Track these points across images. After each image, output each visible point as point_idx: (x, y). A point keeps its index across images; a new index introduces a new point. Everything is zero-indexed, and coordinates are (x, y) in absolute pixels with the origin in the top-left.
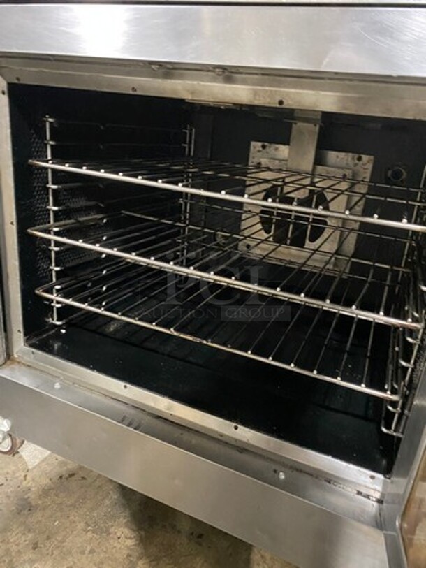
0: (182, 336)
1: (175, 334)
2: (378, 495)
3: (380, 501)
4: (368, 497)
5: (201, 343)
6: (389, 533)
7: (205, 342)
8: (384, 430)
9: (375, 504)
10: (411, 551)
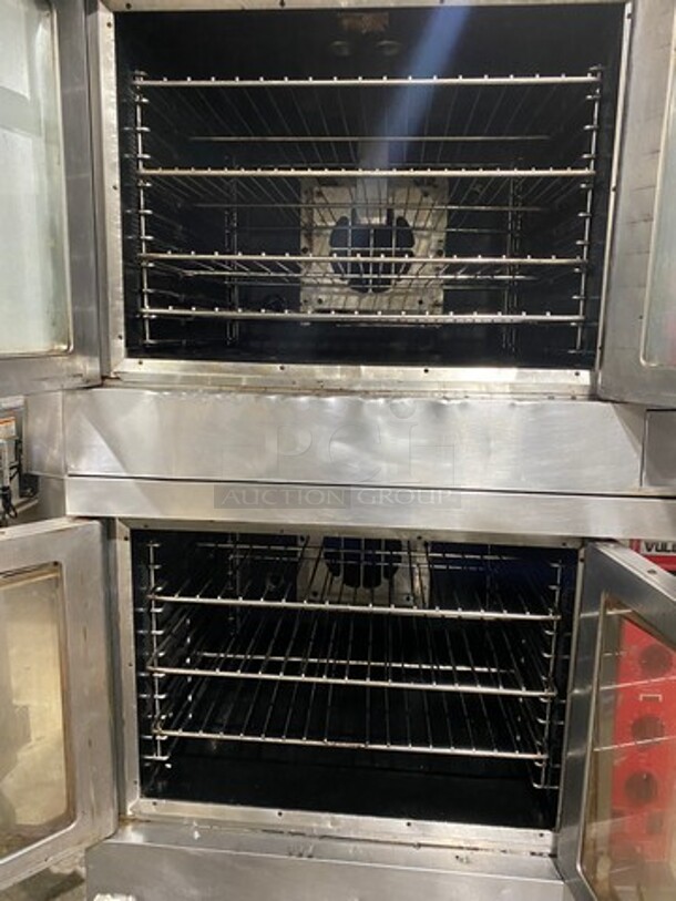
0: (338, 744)
1: (330, 744)
2: (549, 851)
3: (553, 856)
4: (541, 854)
5: (359, 748)
6: (572, 880)
7: (363, 746)
8: (536, 786)
9: (549, 859)
10: (597, 887)
